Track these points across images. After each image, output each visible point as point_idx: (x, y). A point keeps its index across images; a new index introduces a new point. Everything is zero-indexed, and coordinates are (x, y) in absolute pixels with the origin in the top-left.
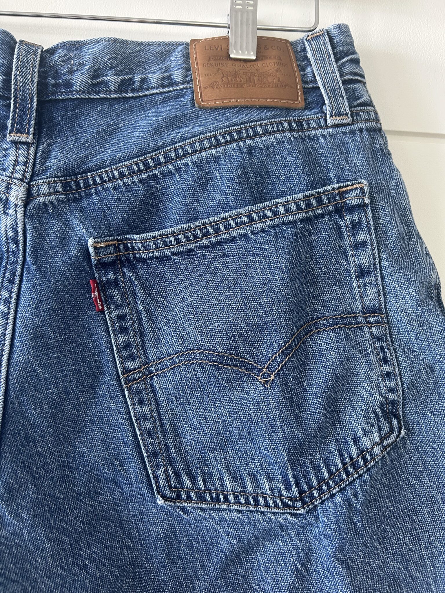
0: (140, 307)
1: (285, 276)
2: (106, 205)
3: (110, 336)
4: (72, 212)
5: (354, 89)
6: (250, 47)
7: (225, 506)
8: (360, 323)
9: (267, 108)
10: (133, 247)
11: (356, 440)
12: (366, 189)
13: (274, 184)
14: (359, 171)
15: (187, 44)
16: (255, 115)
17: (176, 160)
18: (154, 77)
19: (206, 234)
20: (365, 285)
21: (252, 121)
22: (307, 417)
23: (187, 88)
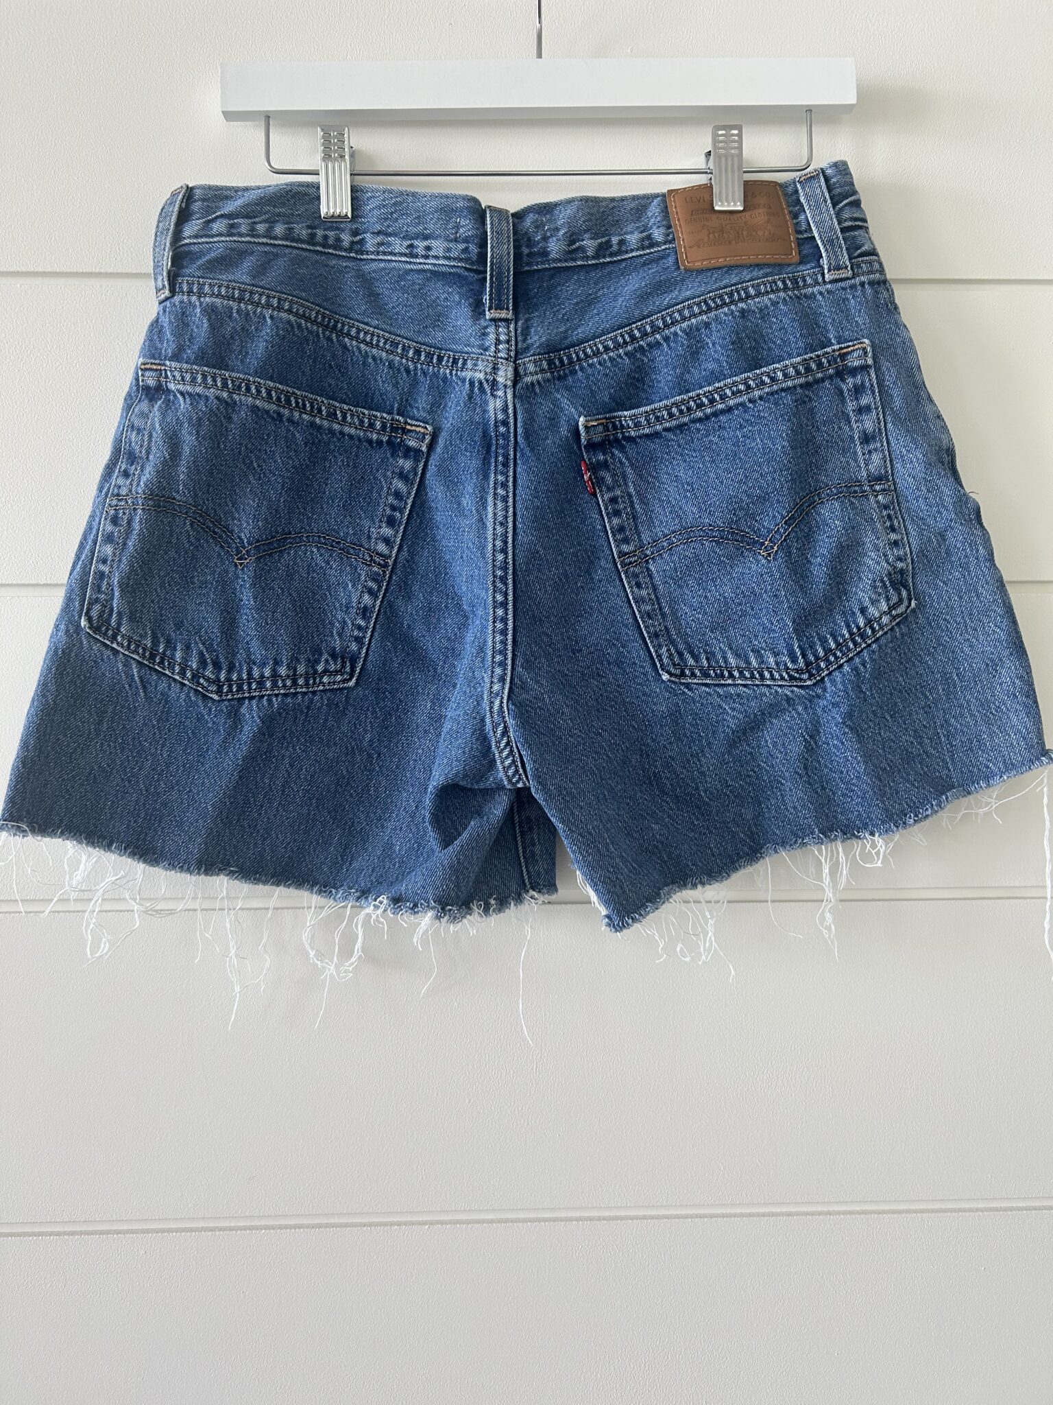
0: (631, 489)
1: (786, 444)
2: (592, 381)
3: (604, 519)
4: (558, 391)
5: (854, 237)
6: (737, 197)
7: (730, 681)
8: (865, 491)
9: (759, 266)
10: (622, 425)
11: (863, 611)
12: (869, 349)
13: (770, 349)
14: (861, 330)
15: (664, 195)
16: (746, 275)
17: (664, 329)
18: (633, 238)
19: (700, 406)
20: (870, 452)
21: (743, 282)
22: (812, 588)
23: (669, 249)
